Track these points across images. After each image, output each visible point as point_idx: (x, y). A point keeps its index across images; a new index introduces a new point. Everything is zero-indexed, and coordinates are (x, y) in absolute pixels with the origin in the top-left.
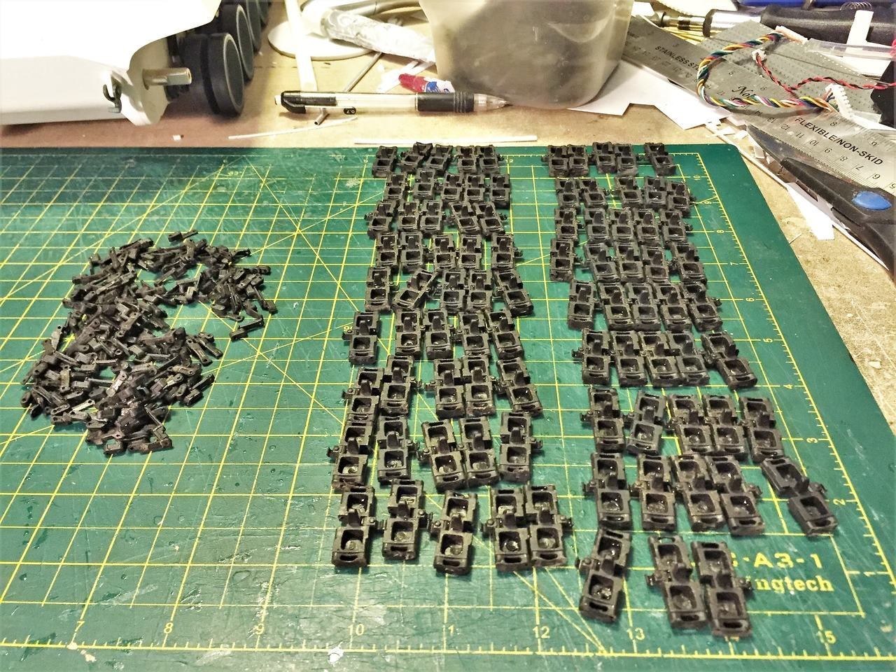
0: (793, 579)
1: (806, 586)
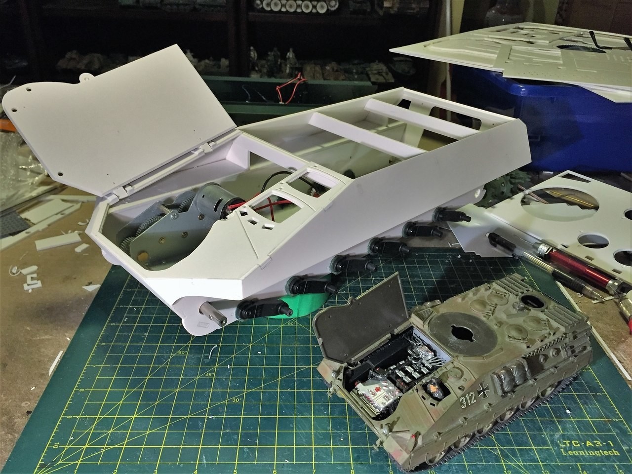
1: (609, 454)
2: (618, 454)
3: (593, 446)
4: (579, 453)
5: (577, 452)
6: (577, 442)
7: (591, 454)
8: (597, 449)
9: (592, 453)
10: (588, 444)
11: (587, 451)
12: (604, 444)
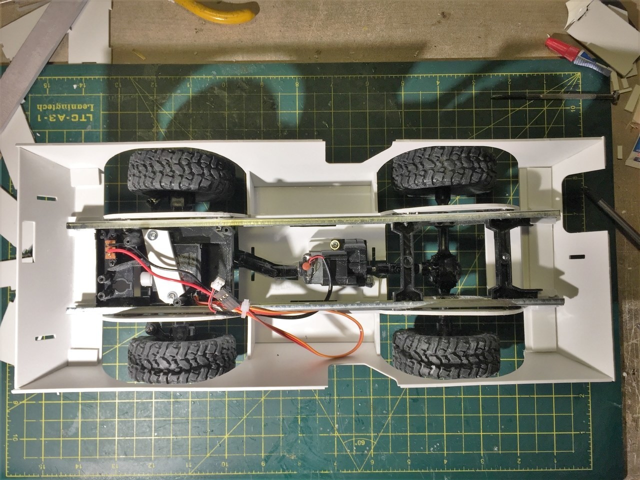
0: (52, 109)
1: (47, 106)
2: (38, 106)
3: (59, 115)
4: (77, 107)
5: (79, 108)
6: (73, 120)
7: (66, 105)
8: (57, 112)
9: (64, 107)
10: (62, 118)
11: (68, 109)
12: (46, 118)
